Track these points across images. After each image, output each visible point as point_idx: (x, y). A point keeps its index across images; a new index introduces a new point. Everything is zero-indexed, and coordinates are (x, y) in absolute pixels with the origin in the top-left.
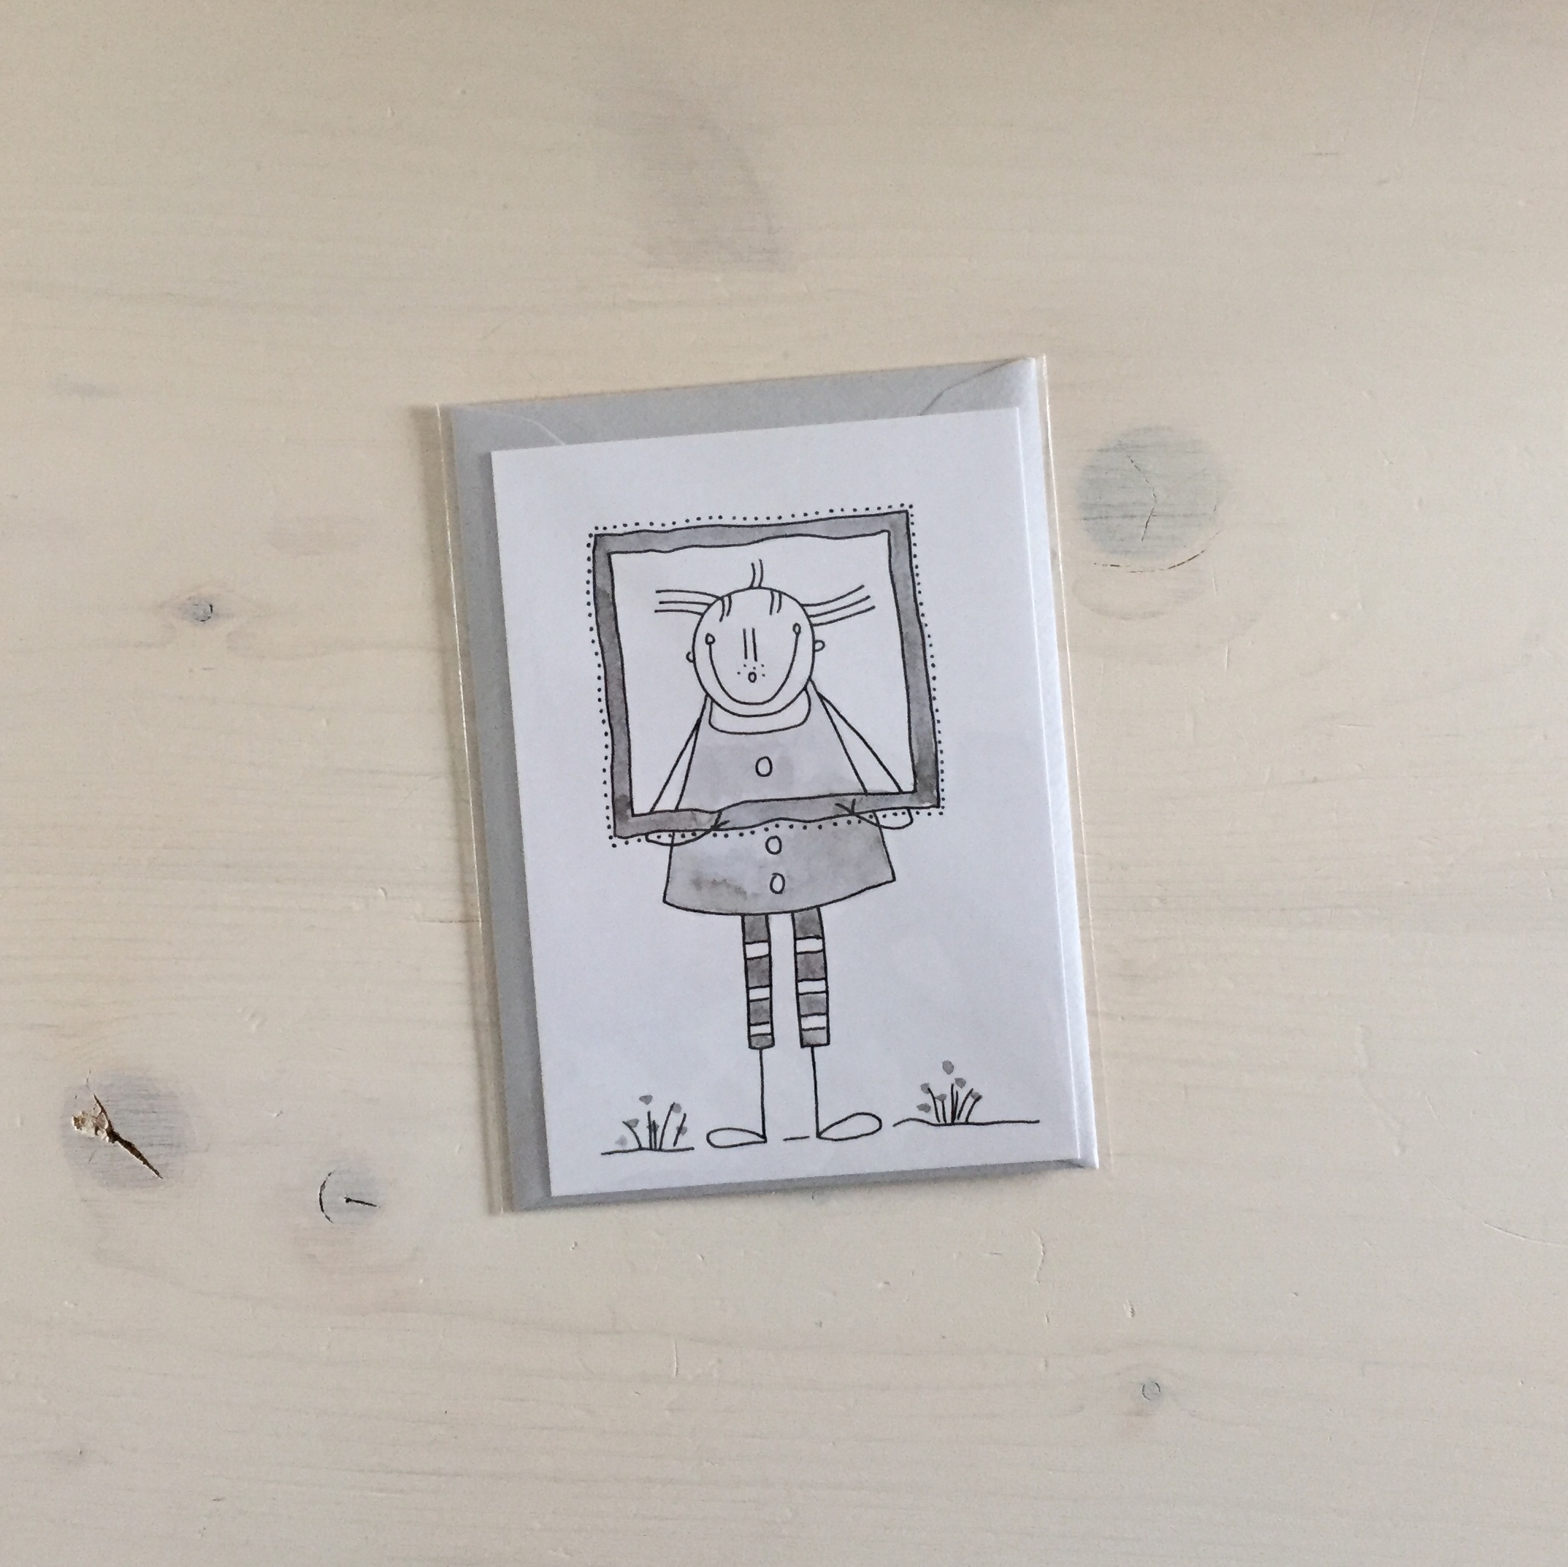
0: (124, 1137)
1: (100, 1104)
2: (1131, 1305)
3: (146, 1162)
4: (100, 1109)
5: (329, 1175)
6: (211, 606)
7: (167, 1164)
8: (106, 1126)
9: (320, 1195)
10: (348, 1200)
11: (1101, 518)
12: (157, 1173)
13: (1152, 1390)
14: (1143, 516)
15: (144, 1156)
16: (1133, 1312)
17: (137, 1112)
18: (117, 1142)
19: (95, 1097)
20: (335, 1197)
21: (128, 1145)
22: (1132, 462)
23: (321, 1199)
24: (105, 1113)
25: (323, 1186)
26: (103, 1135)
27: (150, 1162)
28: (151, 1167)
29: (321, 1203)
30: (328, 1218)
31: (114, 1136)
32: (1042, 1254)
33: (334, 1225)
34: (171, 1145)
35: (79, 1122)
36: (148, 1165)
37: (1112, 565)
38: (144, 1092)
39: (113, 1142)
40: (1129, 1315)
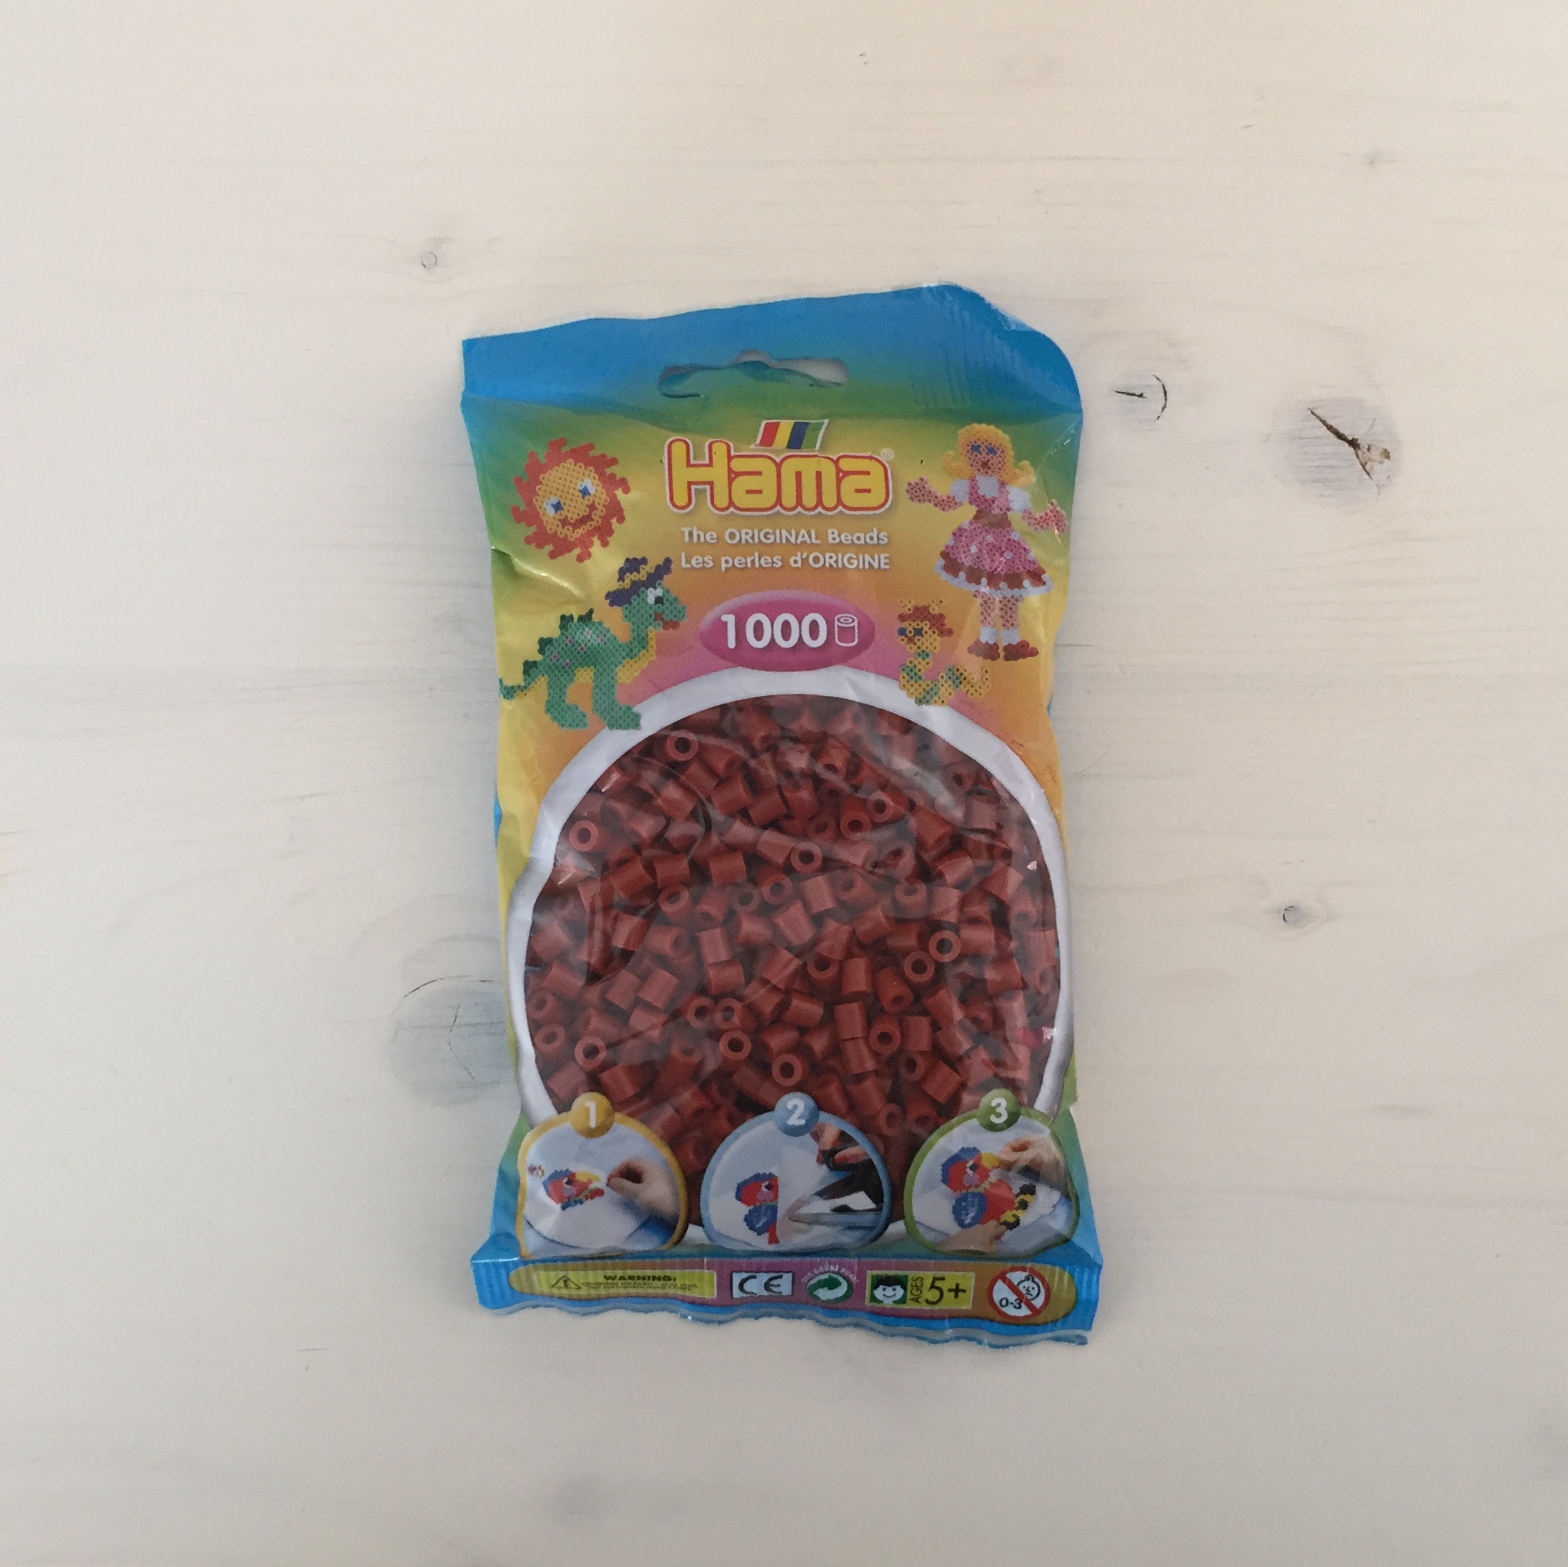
0: (1346, 444)
1: (1369, 474)
3: (1324, 422)
4: (1367, 467)
5: (1159, 417)
6: (1285, 920)
7: (1304, 421)
8: (1360, 453)
9: (1166, 400)
10: (1141, 395)
12: (1313, 413)
13: (429, 260)
14: (460, 1026)
15: (1325, 428)
17: (1332, 467)
18: (1350, 438)
19: (1372, 478)
20: (1154, 397)
21: (1340, 436)
22: (470, 1073)
23: (1165, 395)
24: (1361, 464)
25: (1163, 408)
26: (1363, 443)
27: (1321, 423)
28: (1318, 417)
29: (1165, 393)
30: (1158, 379)
31: (1353, 444)
33: (1153, 374)
34: (1301, 438)
35: (1386, 454)
36: (1321, 420)
38: (1327, 484)
39: (1353, 439)
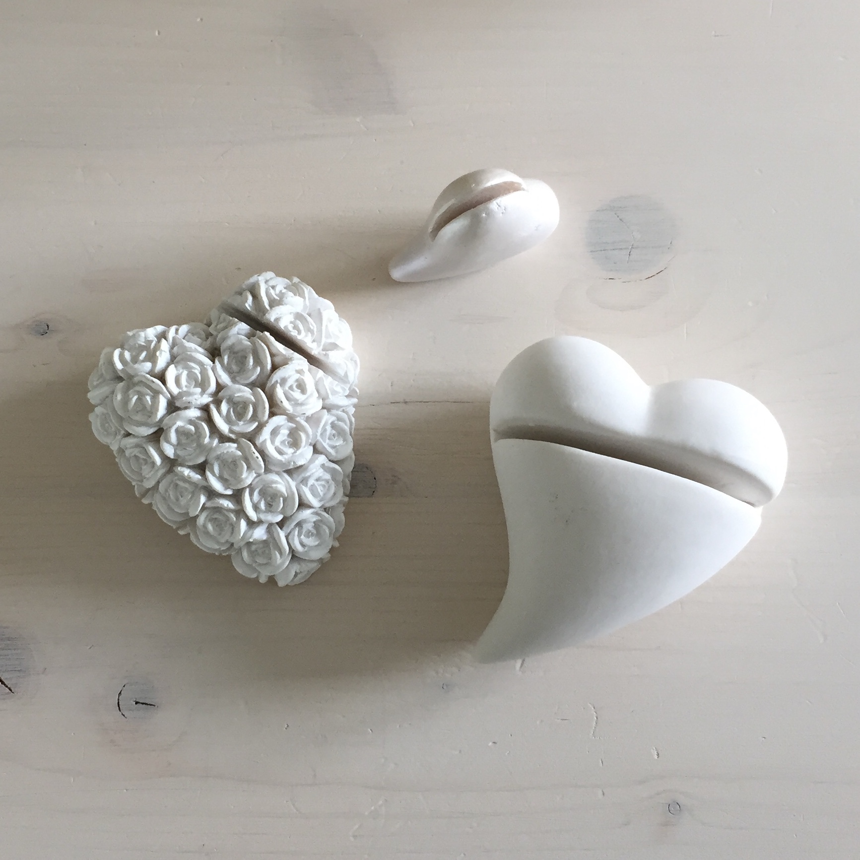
2: (656, 750)
3: (3, 682)
5: (124, 686)
6: (48, 326)
7: (16, 684)
9: (118, 700)
10: (137, 703)
11: (601, 250)
12: (12, 691)
13: (674, 808)
14: (628, 249)
15: (2, 678)
16: (658, 755)
20: (127, 701)
22: (618, 217)
23: (118, 703)
25: (120, 693)
27: (5, 682)
28: (7, 687)
29: (119, 705)
30: (124, 715)
32: (596, 718)
33: (127, 720)
34: (20, 670)
36: (5, 685)
37: (610, 279)
40: (656, 757)
